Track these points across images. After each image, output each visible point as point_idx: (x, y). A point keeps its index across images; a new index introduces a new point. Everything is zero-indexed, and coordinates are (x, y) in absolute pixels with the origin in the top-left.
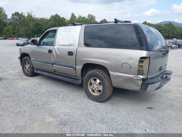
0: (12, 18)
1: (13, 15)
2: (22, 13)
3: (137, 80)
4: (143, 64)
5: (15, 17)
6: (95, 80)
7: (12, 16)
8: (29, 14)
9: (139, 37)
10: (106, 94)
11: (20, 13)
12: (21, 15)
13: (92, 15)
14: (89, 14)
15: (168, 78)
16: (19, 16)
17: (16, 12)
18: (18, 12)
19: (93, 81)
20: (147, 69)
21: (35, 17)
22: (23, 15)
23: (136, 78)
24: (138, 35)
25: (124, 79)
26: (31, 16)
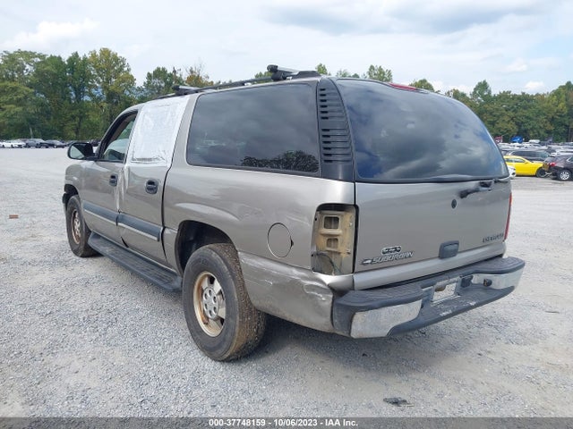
0: (148, 85)
1: (149, 76)
2: (175, 71)
3: (313, 290)
4: (337, 232)
5: (156, 82)
6: (212, 281)
7: (146, 80)
8: (192, 72)
9: (324, 130)
10: (233, 334)
11: (170, 71)
12: (170, 75)
13: (380, 69)
14: (372, 67)
15: (492, 286)
16: (165, 80)
17: (158, 69)
18: (163, 69)
19: (205, 284)
20: (351, 250)
21: (209, 81)
22: (178, 75)
23: (309, 283)
24: (321, 120)
25: (277, 282)
26: (198, 78)
